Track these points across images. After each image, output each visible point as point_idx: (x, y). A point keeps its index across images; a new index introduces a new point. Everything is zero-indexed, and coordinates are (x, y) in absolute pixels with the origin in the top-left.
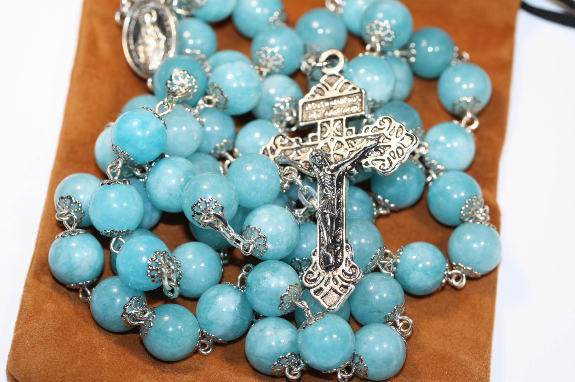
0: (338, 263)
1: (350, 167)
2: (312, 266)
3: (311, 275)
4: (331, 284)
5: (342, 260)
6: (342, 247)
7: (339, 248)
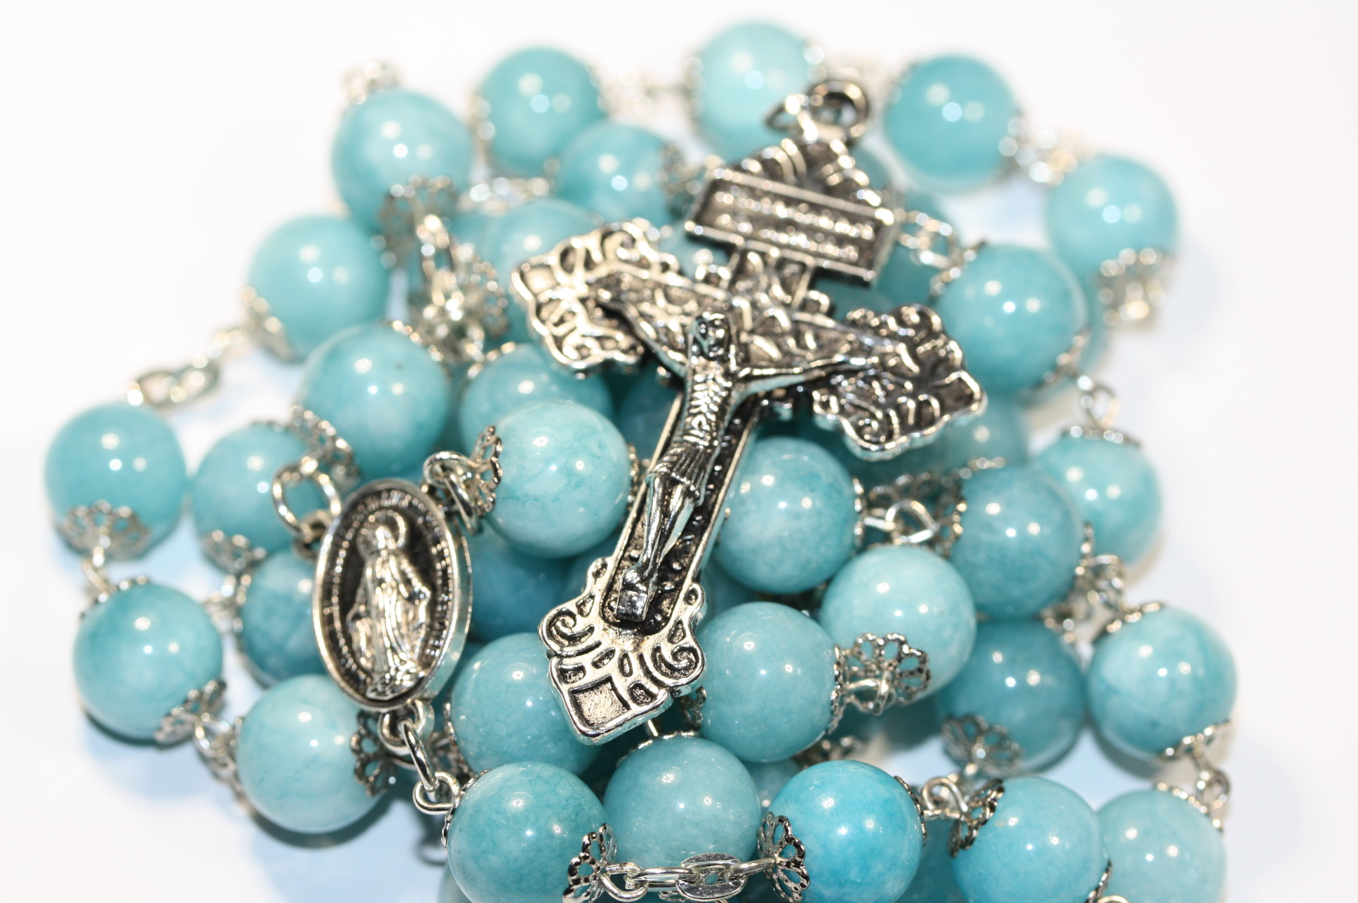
0: (652, 621)
1: (780, 393)
2: (579, 599)
3: (569, 620)
4: (611, 667)
5: (666, 619)
6: (679, 586)
7: (669, 586)
